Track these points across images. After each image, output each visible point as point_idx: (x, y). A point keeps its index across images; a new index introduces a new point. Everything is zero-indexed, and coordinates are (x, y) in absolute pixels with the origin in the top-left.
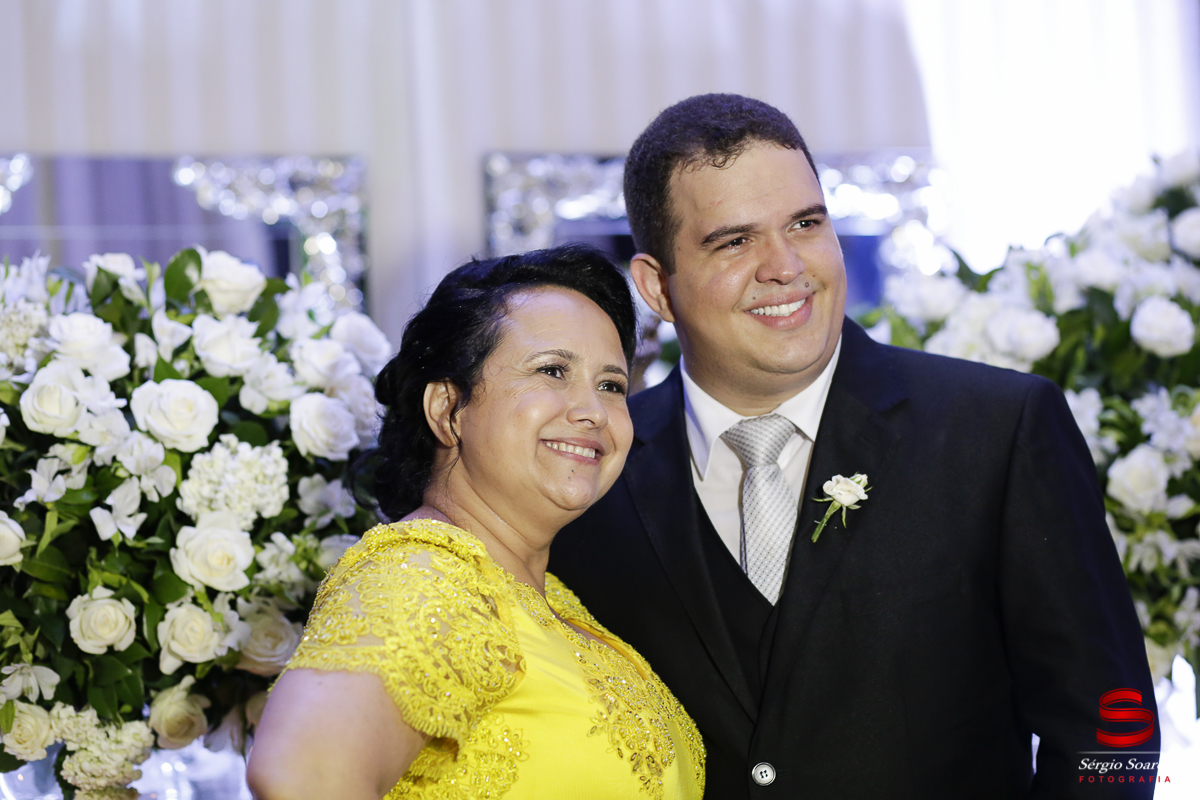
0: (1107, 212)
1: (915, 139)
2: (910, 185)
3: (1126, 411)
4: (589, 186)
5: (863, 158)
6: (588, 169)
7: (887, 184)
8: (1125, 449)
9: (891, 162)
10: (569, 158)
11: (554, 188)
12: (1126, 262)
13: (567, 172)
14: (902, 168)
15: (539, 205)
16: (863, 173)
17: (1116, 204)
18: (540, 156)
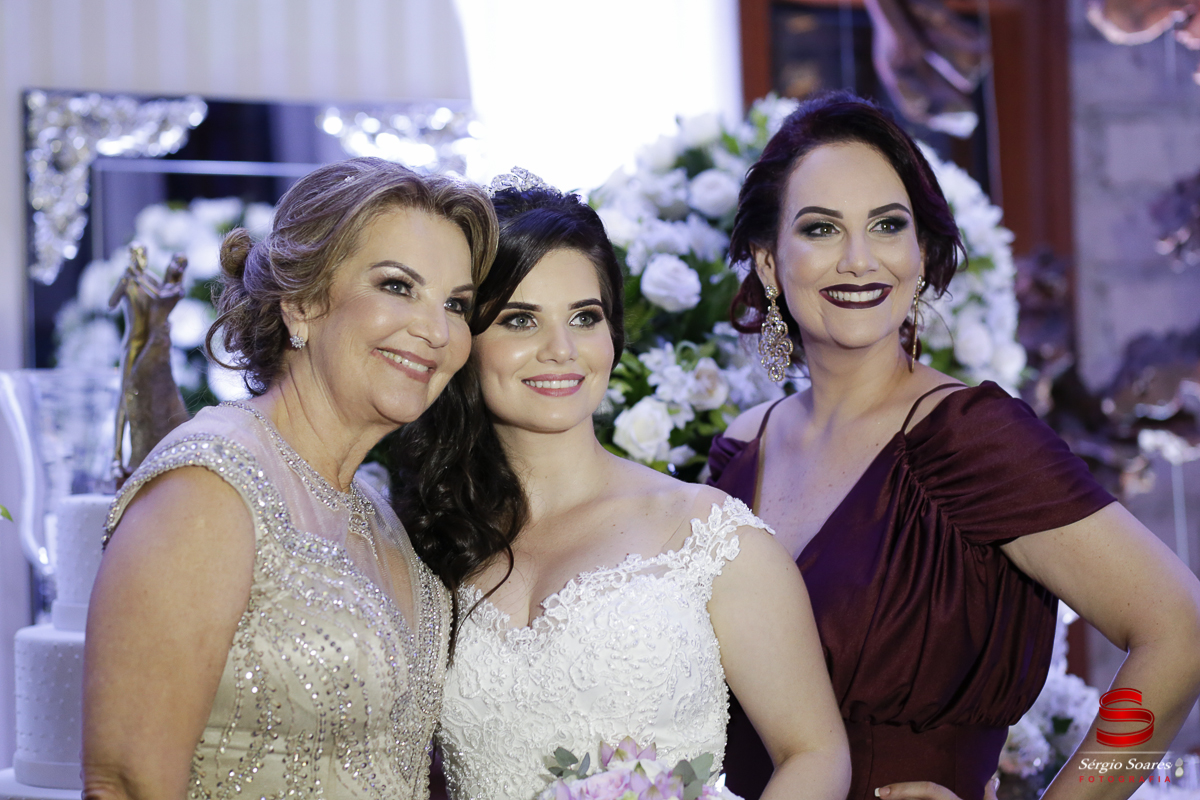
0: (631, 169)
1: (456, 93)
2: (447, 134)
3: (633, 364)
4: (128, 125)
5: (404, 108)
6: (128, 107)
7: (424, 132)
8: (631, 400)
9: (432, 112)
10: (110, 96)
11: (93, 124)
12: (640, 221)
13: (106, 109)
14: (441, 117)
15: (78, 141)
16: (402, 122)
17: (640, 162)
18: (80, 95)
